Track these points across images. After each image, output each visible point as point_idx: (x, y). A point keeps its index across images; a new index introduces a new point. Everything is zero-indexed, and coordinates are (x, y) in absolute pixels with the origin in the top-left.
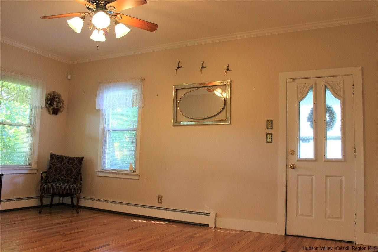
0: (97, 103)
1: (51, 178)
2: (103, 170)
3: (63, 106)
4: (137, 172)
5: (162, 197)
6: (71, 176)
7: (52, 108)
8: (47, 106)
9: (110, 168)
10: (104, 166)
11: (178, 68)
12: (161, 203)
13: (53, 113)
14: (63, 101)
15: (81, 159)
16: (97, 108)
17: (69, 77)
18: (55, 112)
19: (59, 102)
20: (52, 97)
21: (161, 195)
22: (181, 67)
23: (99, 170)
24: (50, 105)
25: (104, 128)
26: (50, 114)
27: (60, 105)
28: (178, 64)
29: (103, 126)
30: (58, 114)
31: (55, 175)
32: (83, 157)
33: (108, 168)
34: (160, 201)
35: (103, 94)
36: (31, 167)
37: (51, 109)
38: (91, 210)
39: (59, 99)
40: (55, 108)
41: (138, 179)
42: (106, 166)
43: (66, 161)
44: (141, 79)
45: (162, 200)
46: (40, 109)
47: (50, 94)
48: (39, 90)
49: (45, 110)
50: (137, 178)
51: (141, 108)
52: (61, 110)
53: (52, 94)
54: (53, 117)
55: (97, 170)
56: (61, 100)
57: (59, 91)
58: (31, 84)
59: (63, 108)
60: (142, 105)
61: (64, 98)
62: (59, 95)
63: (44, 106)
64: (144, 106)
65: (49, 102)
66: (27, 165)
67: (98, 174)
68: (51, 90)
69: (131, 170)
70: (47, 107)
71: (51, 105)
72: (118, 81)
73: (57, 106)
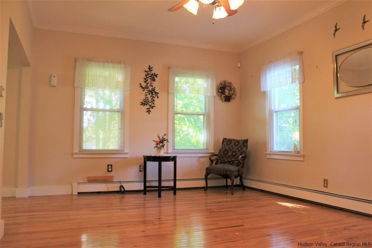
0: (261, 86)
1: (220, 160)
2: (271, 152)
3: (235, 93)
4: (302, 153)
5: (327, 180)
6: (236, 157)
7: (224, 95)
8: (219, 94)
9: (279, 150)
10: (273, 148)
11: (336, 30)
12: (326, 187)
13: (225, 101)
14: (234, 88)
15: (246, 141)
16: (262, 91)
17: (239, 65)
18: (228, 99)
19: (231, 90)
20: (222, 86)
21: (326, 178)
22: (339, 29)
23: (268, 152)
24: (221, 93)
25: (270, 109)
26: (222, 101)
27: (232, 92)
28: (336, 27)
29: (269, 107)
30: (230, 101)
31: (223, 157)
32: (248, 139)
33: (276, 150)
34: (325, 185)
35: (266, 75)
36: (208, 151)
37: (223, 97)
38: (262, 192)
39: (230, 87)
40: (226, 96)
41: (303, 161)
42: (275, 148)
43: (233, 144)
44: (298, 52)
45: (327, 183)
46: (213, 98)
47: (221, 84)
48: (210, 80)
49: (218, 98)
50: (302, 159)
51: (302, 83)
52: (233, 97)
53: (223, 83)
54: (226, 104)
55: (266, 152)
56: (233, 88)
57: (229, 80)
58: (201, 76)
59: (235, 95)
60: (302, 81)
61: (235, 85)
62: (230, 83)
63: (215, 94)
64: (304, 81)
65: (220, 91)
66: (205, 149)
67: (268, 157)
68: (222, 79)
69: (295, 151)
70: (219, 96)
71: (223, 93)
72: (277, 60)
73: (229, 94)
